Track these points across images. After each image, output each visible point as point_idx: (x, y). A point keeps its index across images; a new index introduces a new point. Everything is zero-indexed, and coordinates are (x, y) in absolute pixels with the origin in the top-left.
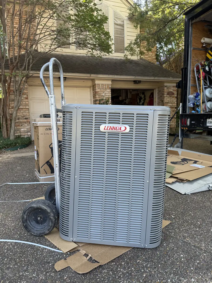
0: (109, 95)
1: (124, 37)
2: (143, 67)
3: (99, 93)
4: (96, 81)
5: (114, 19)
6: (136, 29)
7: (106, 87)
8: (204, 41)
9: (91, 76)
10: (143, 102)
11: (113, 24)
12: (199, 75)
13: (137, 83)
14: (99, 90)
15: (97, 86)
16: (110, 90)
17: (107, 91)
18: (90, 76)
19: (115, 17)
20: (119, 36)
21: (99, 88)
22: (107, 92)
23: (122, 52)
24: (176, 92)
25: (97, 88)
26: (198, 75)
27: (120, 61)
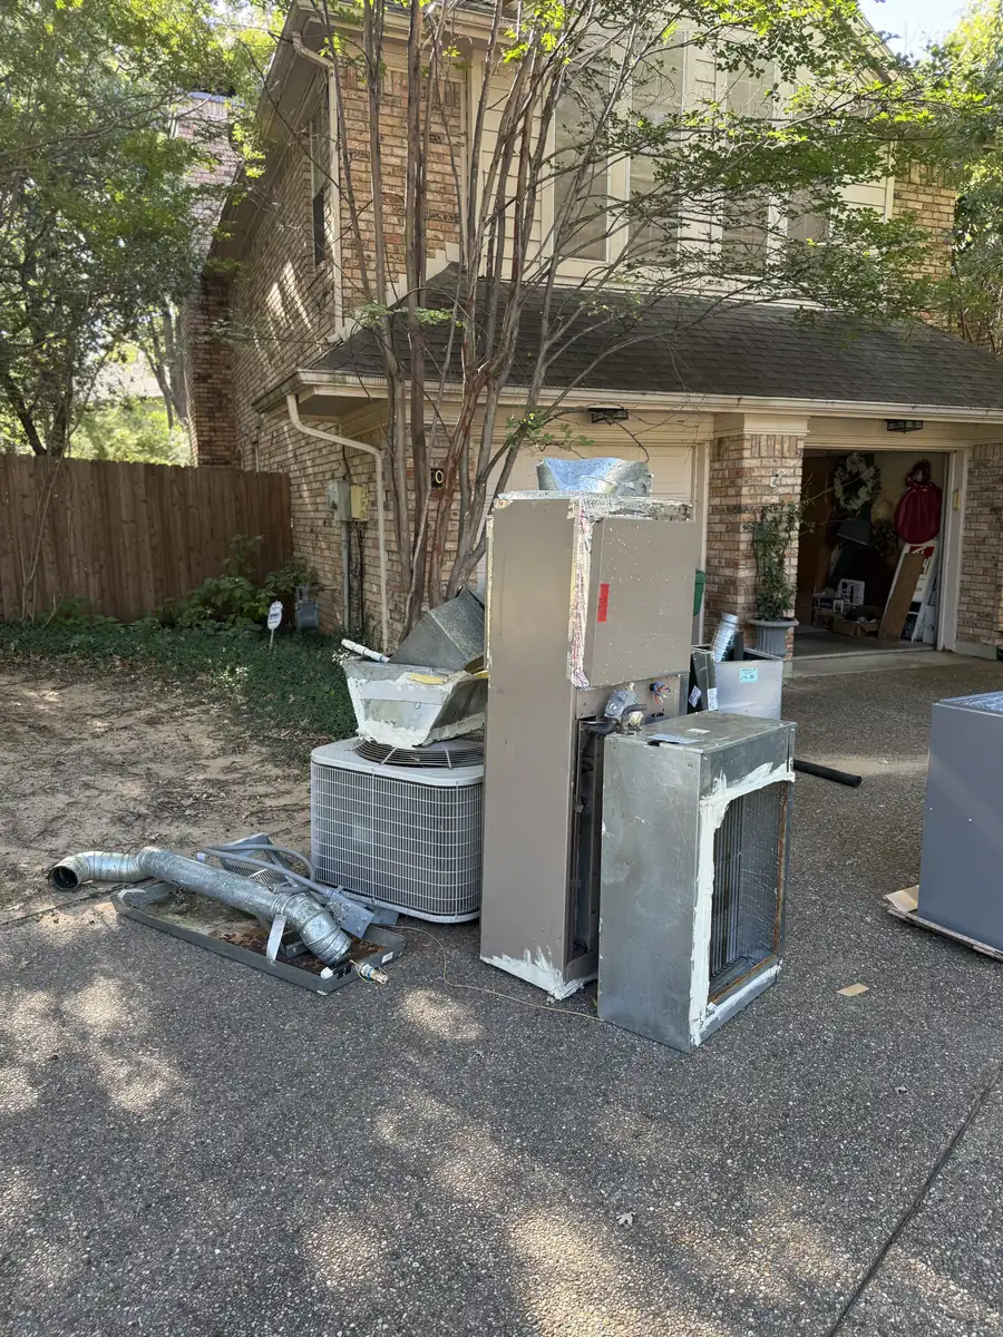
0: (793, 485)
3: (754, 474)
4: (745, 425)
7: (786, 446)
9: (742, 402)
10: (868, 499)
13: (904, 430)
14: (755, 463)
15: (747, 444)
16: (800, 463)
17: (787, 465)
18: (736, 402)
21: (756, 455)
22: (785, 471)
25: (747, 454)
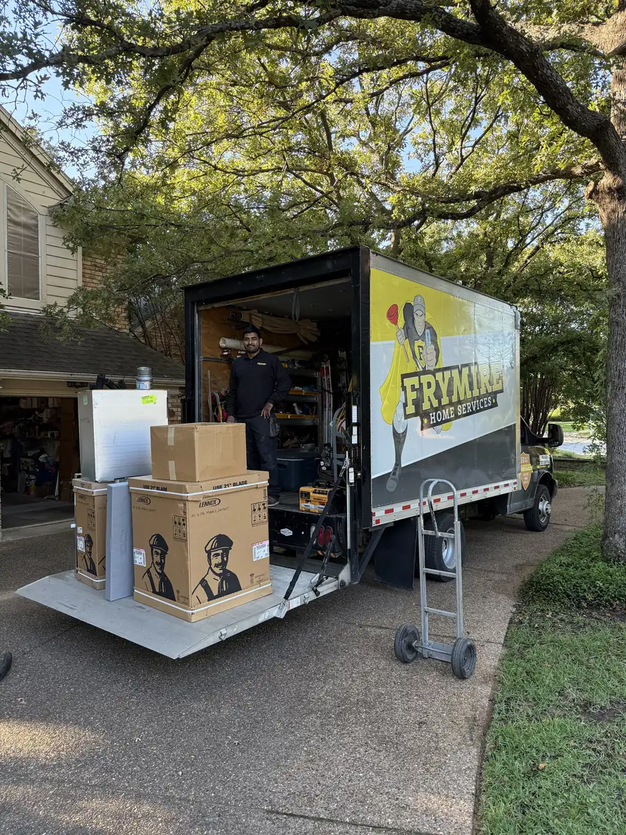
1: (37, 260)
2: (93, 342)
5: (8, 208)
6: (73, 254)
8: (224, 345)
11: (6, 221)
12: (217, 414)
19: (10, 204)
20: (23, 253)
23: (29, 295)
24: (179, 409)
26: (215, 414)
27: (25, 320)
